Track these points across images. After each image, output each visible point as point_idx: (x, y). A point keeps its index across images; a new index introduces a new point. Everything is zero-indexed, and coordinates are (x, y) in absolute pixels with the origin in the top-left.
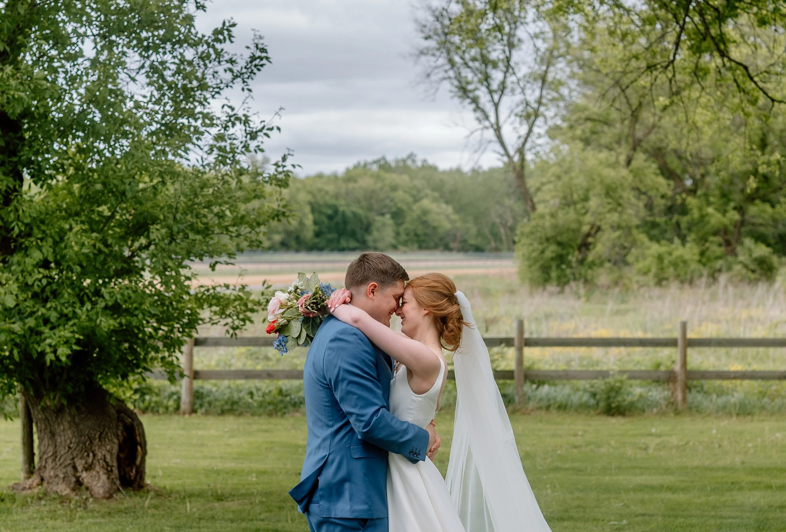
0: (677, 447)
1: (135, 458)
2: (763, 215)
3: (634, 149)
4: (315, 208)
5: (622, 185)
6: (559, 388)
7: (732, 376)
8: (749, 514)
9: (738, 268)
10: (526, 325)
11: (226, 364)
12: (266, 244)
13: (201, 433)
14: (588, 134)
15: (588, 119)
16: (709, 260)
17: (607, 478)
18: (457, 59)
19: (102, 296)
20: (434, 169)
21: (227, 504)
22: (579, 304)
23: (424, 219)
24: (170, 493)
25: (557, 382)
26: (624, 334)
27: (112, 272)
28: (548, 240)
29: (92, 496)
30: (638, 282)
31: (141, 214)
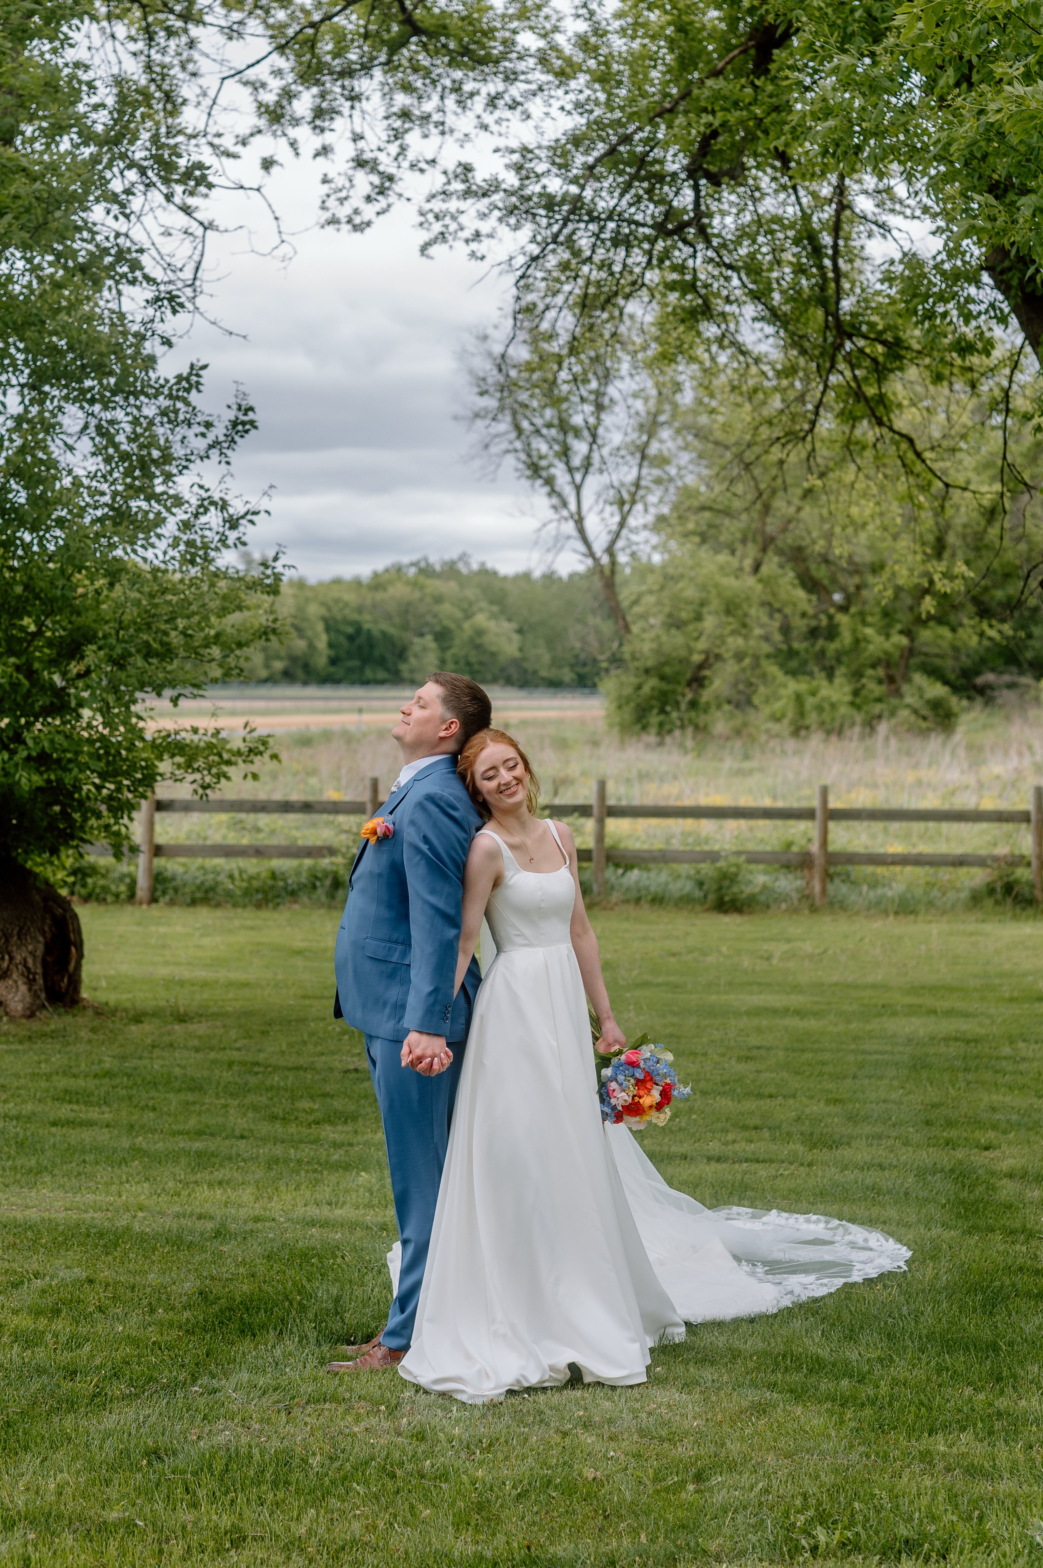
0: (811, 957)
1: (68, 963)
2: (940, 642)
3: (764, 550)
4: (330, 625)
5: (748, 599)
6: (653, 874)
7: (889, 860)
8: (901, 1049)
9: (904, 713)
10: (611, 787)
11: (198, 835)
12: (264, 674)
13: (162, 930)
14: (704, 528)
15: (703, 508)
16: (866, 701)
17: (714, 998)
18: (525, 424)
19: (24, 742)
20: (495, 573)
21: (191, 1027)
22: (686, 761)
23: (478, 641)
24: (114, 1012)
25: (652, 866)
26: (745, 801)
27: (37, 707)
28: (647, 671)
29: (7, 1014)
30: (767, 731)
31: (79, 628)
